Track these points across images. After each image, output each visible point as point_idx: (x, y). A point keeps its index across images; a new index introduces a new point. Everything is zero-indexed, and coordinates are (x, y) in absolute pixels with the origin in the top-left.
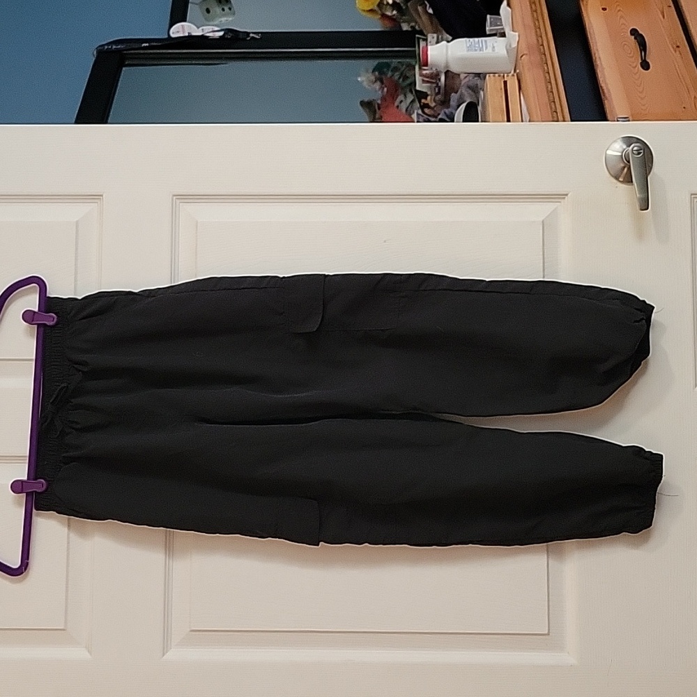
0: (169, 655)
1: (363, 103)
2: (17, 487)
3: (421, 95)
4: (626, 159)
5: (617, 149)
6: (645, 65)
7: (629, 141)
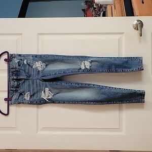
0: (38, 133)
1: (82, 10)
3: (95, 8)
4: (137, 25)
5: (135, 22)
6: (143, 3)
7: (138, 21)
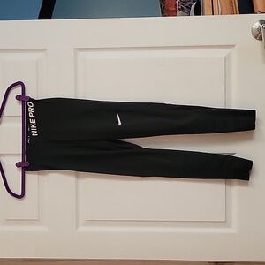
2: (18, 165)
4: (260, 30)
5: (257, 25)
7: (261, 22)
